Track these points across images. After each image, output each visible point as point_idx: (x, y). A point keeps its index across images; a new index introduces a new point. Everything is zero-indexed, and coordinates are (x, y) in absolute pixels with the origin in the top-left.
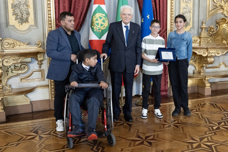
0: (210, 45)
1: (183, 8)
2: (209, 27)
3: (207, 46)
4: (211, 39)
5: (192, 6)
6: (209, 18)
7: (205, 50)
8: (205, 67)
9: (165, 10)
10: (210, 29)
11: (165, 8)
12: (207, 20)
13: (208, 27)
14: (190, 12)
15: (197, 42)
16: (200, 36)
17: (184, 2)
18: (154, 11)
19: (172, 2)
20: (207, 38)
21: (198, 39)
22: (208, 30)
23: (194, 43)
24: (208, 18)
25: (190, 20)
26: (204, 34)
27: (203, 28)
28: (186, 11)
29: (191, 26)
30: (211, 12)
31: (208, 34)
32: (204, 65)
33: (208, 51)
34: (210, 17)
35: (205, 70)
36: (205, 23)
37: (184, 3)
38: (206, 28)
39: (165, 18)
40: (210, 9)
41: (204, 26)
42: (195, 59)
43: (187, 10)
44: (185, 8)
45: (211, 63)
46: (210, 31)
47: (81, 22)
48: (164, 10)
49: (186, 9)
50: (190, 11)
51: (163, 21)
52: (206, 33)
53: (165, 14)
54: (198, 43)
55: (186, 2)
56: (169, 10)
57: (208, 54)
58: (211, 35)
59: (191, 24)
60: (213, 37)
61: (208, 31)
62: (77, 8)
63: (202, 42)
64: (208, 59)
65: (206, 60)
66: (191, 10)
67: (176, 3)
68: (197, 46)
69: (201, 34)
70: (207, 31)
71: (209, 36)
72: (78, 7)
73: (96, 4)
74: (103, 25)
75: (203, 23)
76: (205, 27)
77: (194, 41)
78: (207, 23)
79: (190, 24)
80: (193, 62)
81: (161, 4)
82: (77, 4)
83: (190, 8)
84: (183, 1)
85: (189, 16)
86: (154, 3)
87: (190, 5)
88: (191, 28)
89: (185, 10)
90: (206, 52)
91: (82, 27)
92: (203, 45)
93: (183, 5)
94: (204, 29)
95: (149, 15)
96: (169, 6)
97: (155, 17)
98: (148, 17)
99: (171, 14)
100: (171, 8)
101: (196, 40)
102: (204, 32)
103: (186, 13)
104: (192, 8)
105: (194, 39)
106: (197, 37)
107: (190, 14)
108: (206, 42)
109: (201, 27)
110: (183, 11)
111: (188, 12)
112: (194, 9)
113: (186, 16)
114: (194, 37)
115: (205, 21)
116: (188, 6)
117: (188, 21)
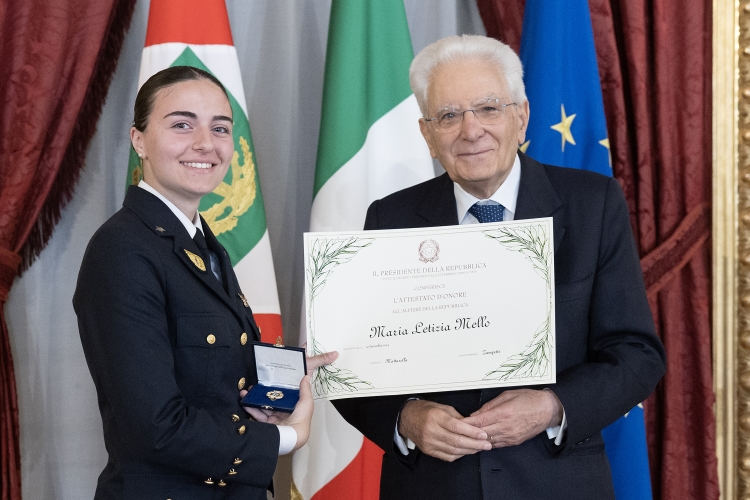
9: (698, 69)
11: (695, 57)
18: (607, 79)
19: (749, 8)
39: (694, 135)
47: (53, 175)
48: (688, 73)
51: (683, 161)
53: (696, 102)
56: (729, 68)
62: (24, 74)
72: (29, 69)
73: (160, 41)
74: (219, 199)
81: (664, 27)
82: (20, 41)
86: (609, 22)
91: (58, 216)
95: (568, 115)
96: (725, 43)
97: (619, 130)
98: (564, 127)
99: (740, 104)
100: (745, 54)
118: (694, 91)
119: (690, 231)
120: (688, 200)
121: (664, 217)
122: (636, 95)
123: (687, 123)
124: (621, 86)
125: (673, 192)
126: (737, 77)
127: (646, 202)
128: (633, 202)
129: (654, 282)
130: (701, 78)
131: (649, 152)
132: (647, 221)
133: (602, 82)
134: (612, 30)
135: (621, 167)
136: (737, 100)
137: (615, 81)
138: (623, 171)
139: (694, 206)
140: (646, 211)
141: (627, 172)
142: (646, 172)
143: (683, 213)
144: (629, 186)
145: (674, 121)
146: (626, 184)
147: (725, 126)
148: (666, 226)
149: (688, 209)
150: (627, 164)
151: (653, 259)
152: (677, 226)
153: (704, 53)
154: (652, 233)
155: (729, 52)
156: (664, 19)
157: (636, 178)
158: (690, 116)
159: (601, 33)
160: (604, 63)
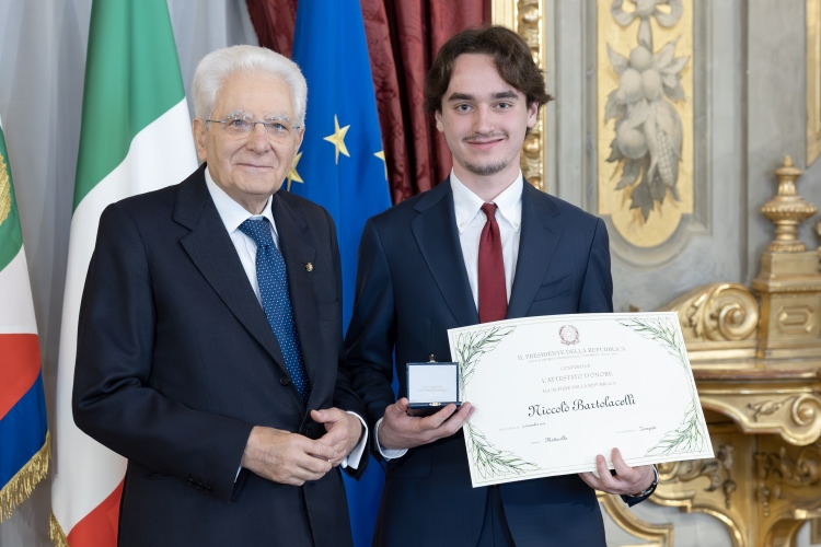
1: (620, 62)
3: (816, 365)
5: (685, 49)
7: (805, 393)
8: (805, 533)
12: (813, 151)
13: (820, 212)
14: (671, 93)
15: (736, 331)
16: (760, 283)
17: (620, 17)
18: (383, 88)
19: (529, 16)
20: (813, 300)
21: (743, 308)
23: (715, 334)
24: (819, 136)
25: (677, 158)
26: (791, 265)
27: (785, 216)
28: (642, 87)
29: (687, 204)
32: (801, 514)
36: (796, 179)
37: (623, 27)
38: (802, 219)
41: (789, 200)
42: (729, 462)
43: (652, 79)
44: (629, 64)
49: (641, 70)
50: (671, 82)
52: (810, 255)
54: (744, 338)
55: (641, 17)
59: (685, 185)
61: (818, 238)
63: (781, 332)
66: (678, 76)
67: (563, 23)
68: (738, 360)
69: (763, 267)
70: (810, 243)
75: (776, 180)
76: (800, 207)
77: (714, 323)
78: (811, 178)
79: (673, 189)
80: (711, 489)
83: (674, 62)
84: (617, 8)
85: (665, 122)
86: (385, 29)
87: (675, 40)
88: (684, 219)
89: (631, 79)
90: (810, 412)
92: (784, 359)
93: (615, 39)
94: (787, 225)
95: (341, 126)
97: (396, 141)
98: (338, 139)
101: (726, 316)
102: (790, 249)
103: (645, 102)
104: (691, 63)
105: (714, 305)
106: (739, 287)
107: (677, 107)
108: (806, 332)
109: (763, 210)
110: (615, 87)
111: (661, 90)
112: (709, 66)
113: (641, 128)
114: (715, 290)
115: (793, 166)
116: (657, 47)
117: (663, 165)
122: (414, 105)
124: (398, 95)
131: (427, 165)
133: (378, 92)
134: (388, 39)
135: (399, 179)
137: (391, 91)
138: (401, 183)
141: (406, 184)
142: (425, 183)
150: (405, 175)
156: (442, 27)
157: (415, 190)
159: (377, 41)
160: (380, 72)
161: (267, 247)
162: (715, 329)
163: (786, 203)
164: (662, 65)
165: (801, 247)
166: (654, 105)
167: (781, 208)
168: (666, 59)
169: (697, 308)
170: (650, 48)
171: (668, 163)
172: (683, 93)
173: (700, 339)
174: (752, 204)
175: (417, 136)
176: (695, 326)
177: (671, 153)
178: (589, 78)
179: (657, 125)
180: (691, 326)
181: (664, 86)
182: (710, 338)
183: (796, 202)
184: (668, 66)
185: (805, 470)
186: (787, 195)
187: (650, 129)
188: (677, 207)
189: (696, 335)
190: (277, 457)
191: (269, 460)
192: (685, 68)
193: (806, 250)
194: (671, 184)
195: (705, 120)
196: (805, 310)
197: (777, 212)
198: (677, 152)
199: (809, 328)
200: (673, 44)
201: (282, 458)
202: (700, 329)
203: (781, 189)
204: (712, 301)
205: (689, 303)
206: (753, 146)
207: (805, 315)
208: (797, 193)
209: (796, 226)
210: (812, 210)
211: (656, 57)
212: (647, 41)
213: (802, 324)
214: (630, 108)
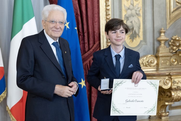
0: (174, 69)
1: (127, 8)
2: (172, 39)
3: (169, 72)
4: (175, 59)
5: (140, 5)
6: (171, 23)
7: (167, 78)
8: (168, 107)
9: (97, 12)
10: (173, 42)
11: (96, 9)
12: (168, 26)
13: (170, 39)
15: (152, 65)
16: (157, 55)
18: (77, 14)
20: (168, 58)
21: (154, 60)
22: (170, 43)
23: (148, 66)
24: (169, 24)
25: (139, 28)
26: (164, 50)
27: (162, 40)
28: (132, 14)
29: (141, 38)
30: (174, 13)
31: (171, 51)
32: (167, 103)
33: (171, 79)
34: (173, 22)
35: (168, 112)
36: (164, 32)
37: (127, 1)
38: (166, 41)
39: (96, 26)
40: (172, 9)
41: (163, 37)
43: (134, 12)
44: (129, 9)
45: (178, 99)
46: (174, 46)
48: (94, 13)
49: (131, 10)
50: (138, 12)
51: (94, 32)
52: (168, 49)
53: (96, 19)
54: (154, 66)
56: (103, 12)
57: (171, 85)
58: (176, 52)
59: (141, 34)
60: (178, 55)
61: (170, 45)
63: (162, 65)
64: (173, 94)
65: (169, 94)
66: (139, 11)
68: (153, 71)
69: (158, 51)
70: (168, 46)
71: (171, 54)
75: (160, 33)
76: (165, 38)
77: (148, 63)
78: (168, 32)
79: (138, 35)
81: (89, 3)
83: (138, 8)
85: (137, 21)
88: (141, 41)
89: (129, 12)
90: (168, 82)
92: (162, 70)
93: (126, 4)
94: (163, 42)
95: (68, 22)
96: (102, 6)
97: (80, 25)
98: (67, 25)
99: (106, 20)
100: (107, 9)
101: (150, 62)
102: (163, 47)
103: (132, 17)
104: (142, 8)
105: (148, 59)
106: (153, 55)
107: (139, 18)
108: (167, 65)
109: (158, 39)
110: (126, 13)
111: (136, 14)
112: (146, 9)
113: (131, 22)
114: (148, 56)
115: (164, 30)
116: (135, 5)
117: (136, 30)
118: (96, 17)
119: (96, 47)
120: (95, 41)
121: (90, 44)
122: (83, 18)
123: (94, 24)
124: (80, 16)
125: (92, 39)
126: (105, 14)
127: (86, 41)
128: (83, 41)
129: (88, 58)
130: (97, 14)
131: (86, 30)
132: (86, 45)
133: (76, 15)
134: (78, 4)
135: (80, 33)
136: (105, 19)
137: (78, 15)
138: (81, 34)
139: (97, 42)
140: (86, 43)
141: (82, 34)
142: (86, 35)
143: (94, 43)
144: (82, 38)
145: (92, 23)
146: (82, 37)
147: (103, 24)
148: (91, 46)
149: (95, 43)
150: (82, 33)
151: (88, 53)
152: (93, 46)
153: (98, 9)
154: (88, 48)
155: (103, 8)
156: (89, 1)
157: (84, 36)
158: (95, 22)
159: (75, 4)
160: (76, 11)
161: (58, 48)
162: (148, 64)
163: (162, 38)
164: (136, 9)
165: (166, 47)
166: (134, 17)
167: (161, 39)
168: (136, 8)
169: (144, 60)
170: (133, 5)
171: (137, 29)
172: (140, 15)
173: (145, 67)
174: (155, 38)
175: (84, 24)
176: (144, 64)
177: (138, 27)
178: (120, 12)
179: (135, 21)
180: (143, 64)
181: (136, 13)
182: (147, 66)
183: (164, 37)
184: (137, 9)
185: (167, 94)
186: (162, 36)
187: (133, 22)
188: (139, 39)
189: (144, 66)
190: (63, 91)
191: (61, 92)
192: (141, 9)
193: (167, 47)
194: (138, 34)
195: (145, 20)
196: (167, 60)
197: (161, 40)
198: (139, 27)
199: (168, 64)
200: (138, 4)
201: (64, 91)
202: (145, 64)
203: (161, 35)
204: (147, 59)
205: (142, 59)
206: (155, 26)
207: (167, 61)
208: (165, 35)
209: (164, 42)
210: (168, 39)
211: (134, 7)
212: (133, 4)
213: (166, 63)
214: (129, 18)
